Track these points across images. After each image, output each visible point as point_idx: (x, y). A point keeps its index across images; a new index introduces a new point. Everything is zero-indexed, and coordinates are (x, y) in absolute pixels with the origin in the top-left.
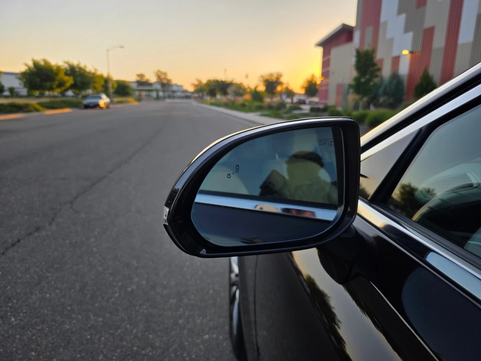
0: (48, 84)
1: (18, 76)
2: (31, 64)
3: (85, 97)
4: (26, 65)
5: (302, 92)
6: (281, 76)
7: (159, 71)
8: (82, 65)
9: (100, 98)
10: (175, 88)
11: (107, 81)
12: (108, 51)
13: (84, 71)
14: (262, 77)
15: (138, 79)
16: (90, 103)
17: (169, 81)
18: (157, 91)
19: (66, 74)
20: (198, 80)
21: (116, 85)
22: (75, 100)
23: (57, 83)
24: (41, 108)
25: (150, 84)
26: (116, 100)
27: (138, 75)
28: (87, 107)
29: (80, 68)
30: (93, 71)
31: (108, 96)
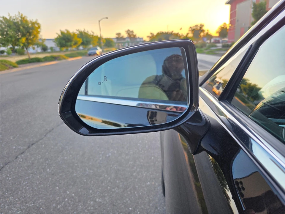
0: (69, 44)
1: (54, 41)
2: (60, 33)
3: (89, 49)
4: (57, 34)
5: (217, 35)
6: (203, 26)
7: (128, 30)
8: (86, 31)
9: (97, 49)
10: (138, 40)
11: (100, 39)
12: (99, 21)
13: (88, 34)
14: (191, 27)
15: (117, 36)
16: (92, 52)
17: (135, 36)
18: (128, 42)
19: (78, 37)
20: (151, 34)
21: (105, 41)
22: (83, 52)
23: (73, 42)
24: (67, 58)
25: (124, 39)
26: (105, 50)
27: (117, 34)
28: (90, 55)
29: (85, 33)
30: (92, 34)
31: (101, 48)
